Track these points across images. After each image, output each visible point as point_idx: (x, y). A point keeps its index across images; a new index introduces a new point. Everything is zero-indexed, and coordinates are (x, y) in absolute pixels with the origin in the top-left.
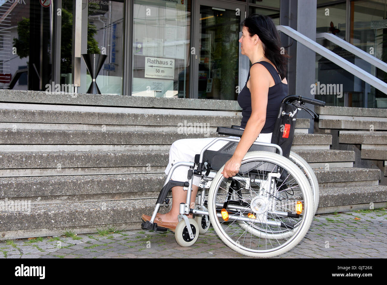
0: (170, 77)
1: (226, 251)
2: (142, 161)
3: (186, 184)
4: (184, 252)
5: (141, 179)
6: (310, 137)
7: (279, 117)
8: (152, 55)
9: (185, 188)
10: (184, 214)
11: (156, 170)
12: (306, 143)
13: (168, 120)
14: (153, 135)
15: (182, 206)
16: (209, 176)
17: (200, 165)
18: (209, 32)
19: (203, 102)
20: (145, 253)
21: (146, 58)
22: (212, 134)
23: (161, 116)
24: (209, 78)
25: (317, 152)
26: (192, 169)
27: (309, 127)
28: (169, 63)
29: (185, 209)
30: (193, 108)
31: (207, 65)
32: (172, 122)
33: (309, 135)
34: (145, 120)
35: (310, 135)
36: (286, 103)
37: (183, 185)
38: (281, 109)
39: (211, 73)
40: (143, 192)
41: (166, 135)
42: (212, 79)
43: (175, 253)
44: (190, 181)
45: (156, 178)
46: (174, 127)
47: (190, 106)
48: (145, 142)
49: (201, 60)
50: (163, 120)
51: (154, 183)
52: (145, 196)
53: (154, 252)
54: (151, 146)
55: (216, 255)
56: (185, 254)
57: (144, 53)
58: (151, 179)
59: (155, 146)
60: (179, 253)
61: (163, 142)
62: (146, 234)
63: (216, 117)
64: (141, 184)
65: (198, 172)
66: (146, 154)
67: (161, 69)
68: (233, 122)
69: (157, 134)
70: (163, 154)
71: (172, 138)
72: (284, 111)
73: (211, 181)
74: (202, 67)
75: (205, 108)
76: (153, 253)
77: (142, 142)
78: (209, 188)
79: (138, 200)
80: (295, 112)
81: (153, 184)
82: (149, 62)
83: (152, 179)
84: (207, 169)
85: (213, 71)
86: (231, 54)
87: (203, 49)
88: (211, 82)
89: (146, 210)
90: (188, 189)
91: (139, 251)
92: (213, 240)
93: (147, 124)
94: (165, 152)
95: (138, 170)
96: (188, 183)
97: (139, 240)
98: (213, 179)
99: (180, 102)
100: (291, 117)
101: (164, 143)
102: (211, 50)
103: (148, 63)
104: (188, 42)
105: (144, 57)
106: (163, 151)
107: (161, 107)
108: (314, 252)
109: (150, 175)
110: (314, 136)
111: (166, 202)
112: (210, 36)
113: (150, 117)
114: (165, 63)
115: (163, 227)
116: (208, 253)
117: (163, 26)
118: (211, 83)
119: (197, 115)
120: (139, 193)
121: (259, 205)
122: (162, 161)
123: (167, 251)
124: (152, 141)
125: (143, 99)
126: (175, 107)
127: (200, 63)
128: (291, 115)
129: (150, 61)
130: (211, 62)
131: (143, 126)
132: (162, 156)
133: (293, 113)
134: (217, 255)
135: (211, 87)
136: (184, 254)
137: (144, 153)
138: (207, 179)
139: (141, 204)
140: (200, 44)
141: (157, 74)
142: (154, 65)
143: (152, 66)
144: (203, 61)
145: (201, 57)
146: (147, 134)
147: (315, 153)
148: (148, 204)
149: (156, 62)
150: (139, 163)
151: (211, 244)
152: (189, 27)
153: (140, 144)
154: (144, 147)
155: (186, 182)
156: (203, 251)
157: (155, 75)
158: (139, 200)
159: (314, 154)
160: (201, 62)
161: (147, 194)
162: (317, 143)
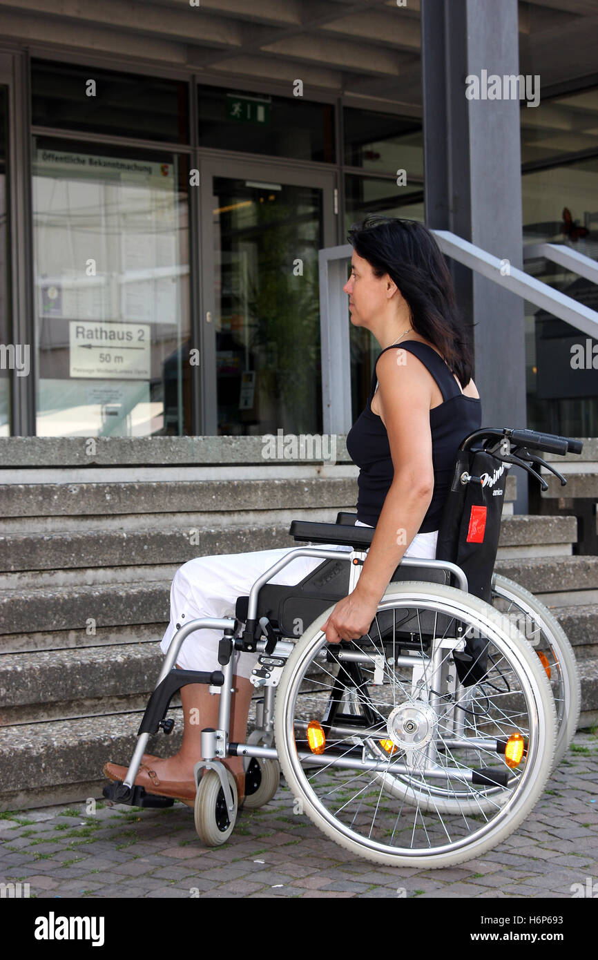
0: (139, 372)
1: (300, 853)
2: (65, 614)
3: (214, 677)
4: (186, 863)
5: (64, 666)
6: (519, 526)
7: (454, 489)
8: (89, 315)
9: (214, 689)
10: (213, 760)
11: (107, 638)
12: (508, 540)
13: (133, 497)
14: (95, 542)
15: (208, 736)
16: (275, 654)
17: (251, 626)
18: (241, 245)
19: (228, 445)
20: (79, 871)
21: (73, 326)
22: (255, 532)
23: (116, 489)
24: (244, 369)
25: (538, 565)
26: (229, 637)
27: (515, 498)
28: (136, 336)
29: (214, 745)
30: (201, 462)
31: (238, 336)
32: (146, 503)
33: (515, 519)
34: (70, 502)
35: (518, 518)
36: (472, 449)
37: (209, 682)
38: (458, 466)
39: (252, 357)
40: (72, 701)
41: (128, 540)
42: (254, 373)
43: (163, 867)
44: (227, 668)
45: (105, 660)
46: (152, 516)
47: (193, 455)
48: (73, 560)
49: (223, 322)
50: (120, 499)
51: (101, 673)
52: (77, 710)
53: (104, 868)
54: (90, 572)
55: (274, 865)
56: (188, 868)
57: (66, 313)
58: (92, 664)
59: (101, 572)
60: (173, 865)
61: (121, 559)
62: (83, 818)
63: (264, 485)
64: (65, 680)
65: (247, 645)
66: (77, 596)
67: (114, 353)
68: (311, 494)
69: (105, 539)
70: (122, 593)
71: (146, 547)
72: (466, 473)
73: (280, 666)
74: (226, 341)
75: (233, 461)
76: (102, 872)
77: (66, 562)
78: (275, 685)
79: (59, 723)
80: (499, 473)
81: (100, 677)
82: (80, 335)
83: (95, 663)
84: (267, 635)
85: (256, 349)
86: (303, 302)
87: (226, 292)
88: (251, 380)
89: (80, 751)
90: (222, 691)
91: (66, 866)
92: (264, 824)
93: (77, 512)
94: (130, 585)
95: (58, 640)
96: (220, 673)
97: (62, 834)
98: (285, 660)
99: (165, 447)
100: (487, 486)
101: (124, 562)
102: (249, 294)
103: (77, 336)
104: (185, 269)
105: (66, 323)
106: (123, 584)
107: (115, 462)
108: (536, 843)
109: (88, 651)
110: (530, 521)
111: (166, 727)
112: (245, 258)
113: (85, 491)
114: (125, 336)
115: (161, 794)
116: (253, 861)
117: (116, 230)
118: (252, 385)
119: (213, 478)
120: (61, 704)
121: (411, 727)
122: (121, 612)
123: (141, 863)
124: (92, 557)
125: (66, 444)
126: (152, 461)
127: (219, 330)
128: (488, 480)
129: (83, 333)
130: (250, 326)
131: (67, 518)
132: (120, 599)
133: (491, 475)
134: (276, 867)
135: (251, 393)
136: (186, 867)
137: (70, 593)
138: (272, 661)
139: (68, 735)
140: (218, 279)
141: (104, 366)
142: (94, 342)
143: (89, 347)
144: (228, 326)
145: (223, 314)
146: (78, 541)
147: (532, 568)
148: (86, 733)
149: (99, 333)
150: (58, 621)
151: (260, 837)
152: (185, 233)
153: (59, 567)
154: (72, 574)
155: (217, 672)
156: (238, 857)
157: (99, 370)
158: (62, 724)
159: (529, 570)
160: (223, 329)
161: (82, 704)
162: (538, 541)
